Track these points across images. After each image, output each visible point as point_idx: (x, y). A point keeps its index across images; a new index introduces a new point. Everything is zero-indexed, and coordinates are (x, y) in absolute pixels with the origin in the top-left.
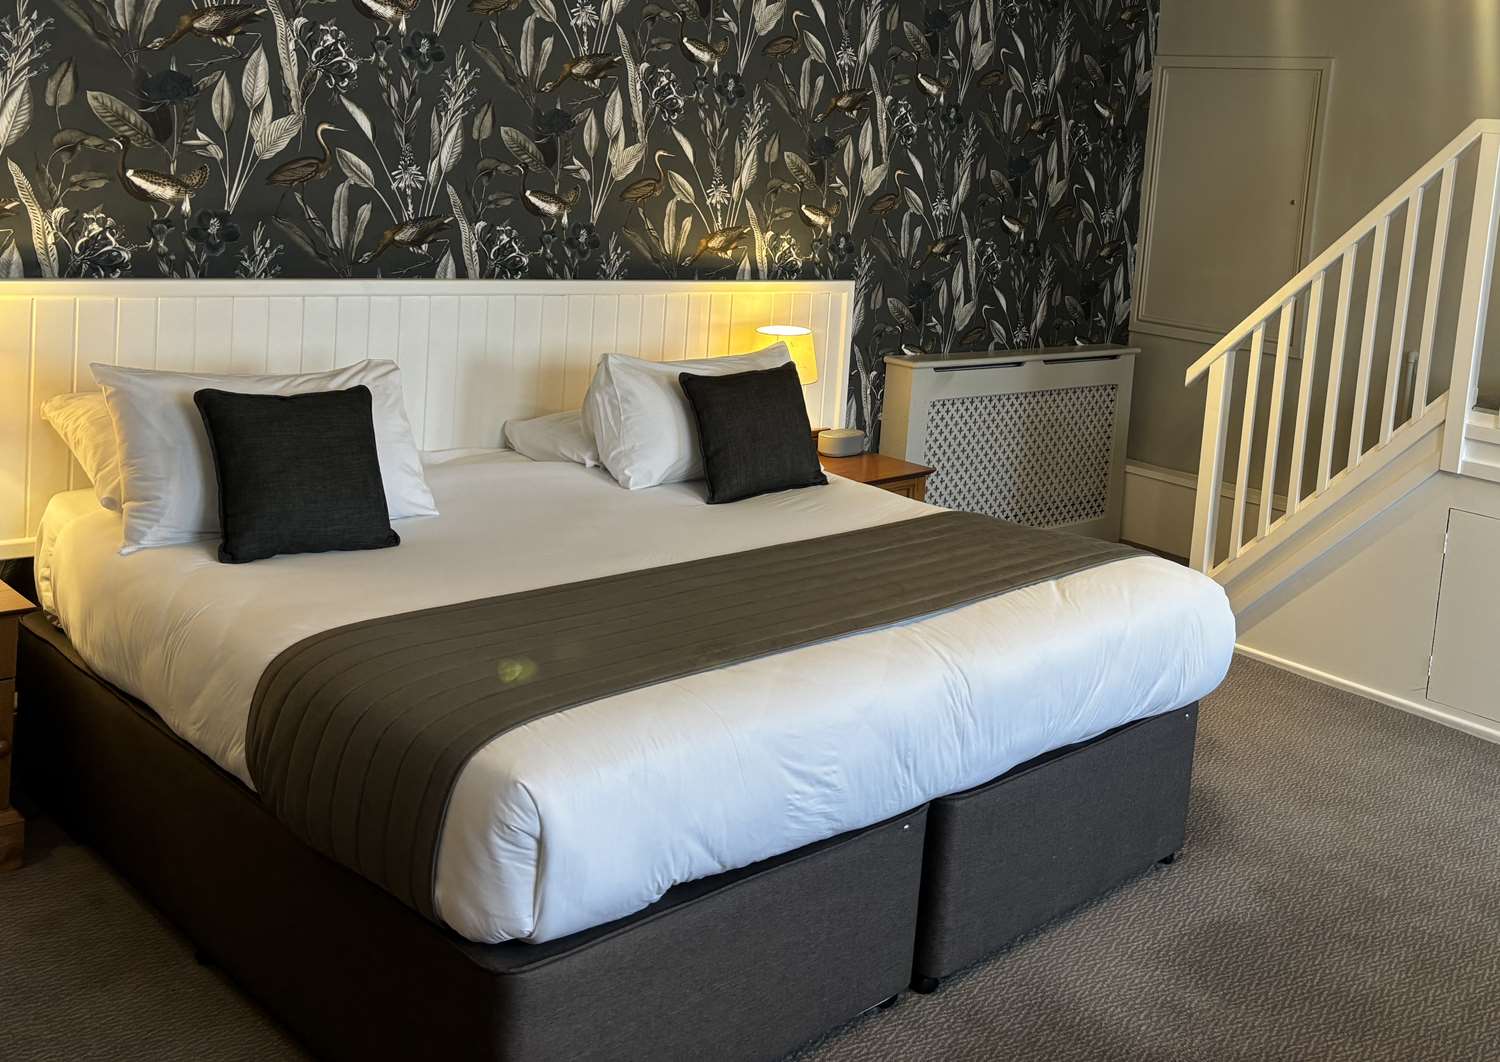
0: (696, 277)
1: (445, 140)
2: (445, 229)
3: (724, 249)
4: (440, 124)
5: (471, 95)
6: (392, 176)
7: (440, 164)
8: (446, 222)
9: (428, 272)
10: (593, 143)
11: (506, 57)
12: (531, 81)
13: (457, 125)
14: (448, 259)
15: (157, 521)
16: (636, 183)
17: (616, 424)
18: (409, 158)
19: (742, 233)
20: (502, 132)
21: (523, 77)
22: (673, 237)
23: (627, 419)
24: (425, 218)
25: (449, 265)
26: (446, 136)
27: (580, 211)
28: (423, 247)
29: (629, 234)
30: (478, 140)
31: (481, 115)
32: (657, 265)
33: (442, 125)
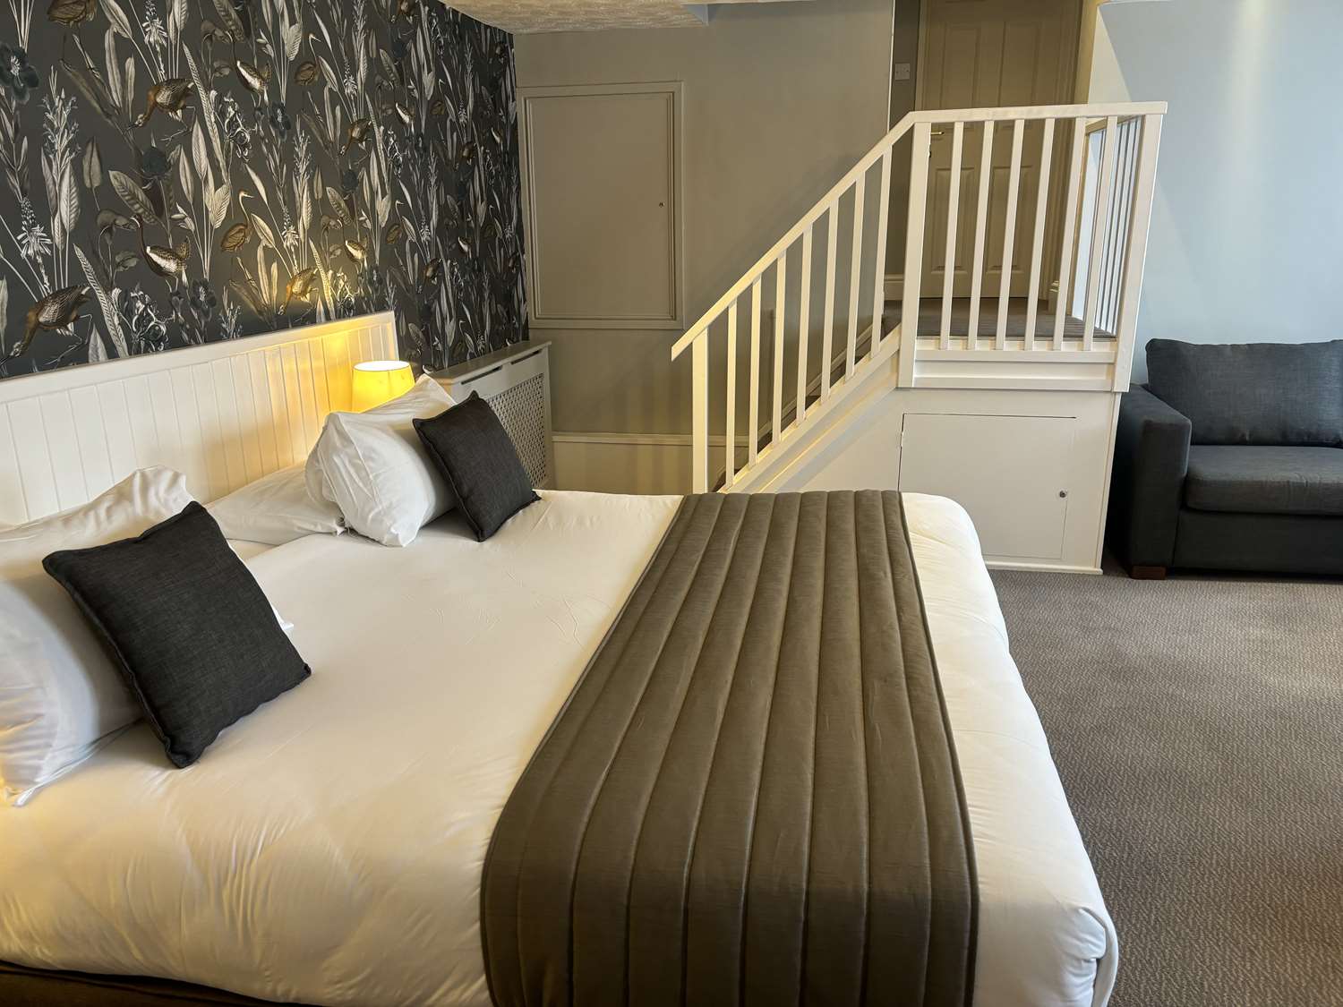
0: (290, 326)
1: (60, 190)
2: (85, 302)
3: (303, 293)
4: (51, 171)
5: (73, 132)
6: (17, 240)
7: (61, 221)
8: (83, 293)
9: (79, 357)
10: (190, 187)
11: (96, 81)
12: (124, 110)
13: (68, 170)
14: (95, 338)
15: (49, 746)
16: (230, 231)
17: (365, 486)
18: (29, 216)
19: (313, 275)
20: (111, 176)
21: (116, 108)
22: (268, 288)
23: (376, 477)
24: (62, 290)
25: (98, 345)
26: (60, 185)
27: (193, 265)
28: (69, 326)
29: (236, 286)
30: (91, 189)
31: (87, 157)
32: (261, 317)
33: (54, 172)
